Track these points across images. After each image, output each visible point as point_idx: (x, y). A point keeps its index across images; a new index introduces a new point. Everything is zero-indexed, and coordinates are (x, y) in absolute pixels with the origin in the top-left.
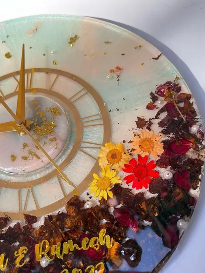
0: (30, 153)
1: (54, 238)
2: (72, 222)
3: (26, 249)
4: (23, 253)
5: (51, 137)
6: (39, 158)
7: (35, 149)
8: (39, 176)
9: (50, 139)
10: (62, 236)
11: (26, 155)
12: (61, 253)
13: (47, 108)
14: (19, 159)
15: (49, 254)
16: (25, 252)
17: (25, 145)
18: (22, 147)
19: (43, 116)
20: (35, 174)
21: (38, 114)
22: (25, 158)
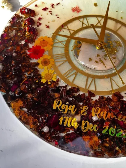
0: (100, 60)
1: (102, 108)
2: (114, 104)
3: (87, 108)
4: (85, 109)
5: (113, 56)
6: (104, 65)
7: (103, 59)
8: (100, 74)
9: (113, 57)
10: (108, 109)
11: (98, 60)
12: (106, 117)
13: (114, 41)
14: (93, 61)
15: (99, 115)
16: (86, 109)
17: (98, 55)
18: (96, 55)
19: (111, 44)
20: (98, 73)
21: (109, 41)
22: (97, 62)
